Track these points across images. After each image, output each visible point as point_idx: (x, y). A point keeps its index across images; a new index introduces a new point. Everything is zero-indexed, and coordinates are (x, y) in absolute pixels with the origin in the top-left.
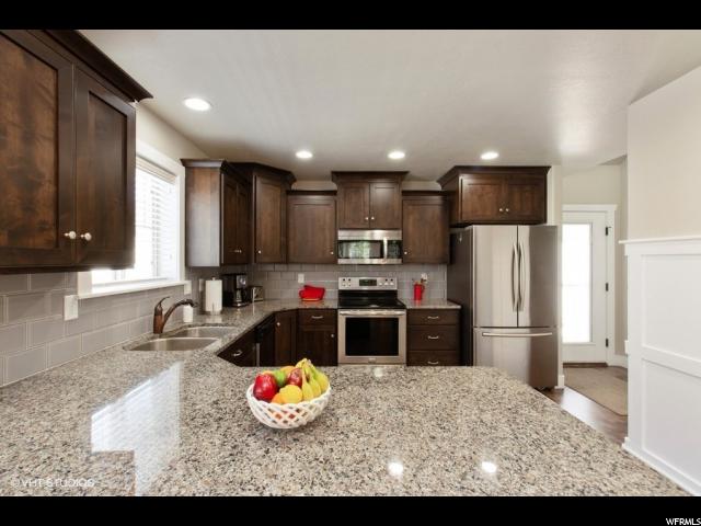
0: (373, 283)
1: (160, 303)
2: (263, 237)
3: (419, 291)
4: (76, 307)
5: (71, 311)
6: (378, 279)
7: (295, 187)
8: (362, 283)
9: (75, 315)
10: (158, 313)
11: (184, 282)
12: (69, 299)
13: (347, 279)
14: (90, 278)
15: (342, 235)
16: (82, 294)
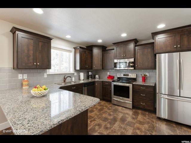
0: (128, 75)
1: (65, 76)
2: (95, 62)
3: (144, 79)
4: (47, 76)
5: (45, 76)
6: (129, 74)
7: (107, 49)
8: (124, 75)
9: (46, 77)
10: (64, 78)
11: (74, 73)
12: (45, 74)
13: (120, 74)
14: (49, 70)
15: (116, 61)
16: (48, 73)
